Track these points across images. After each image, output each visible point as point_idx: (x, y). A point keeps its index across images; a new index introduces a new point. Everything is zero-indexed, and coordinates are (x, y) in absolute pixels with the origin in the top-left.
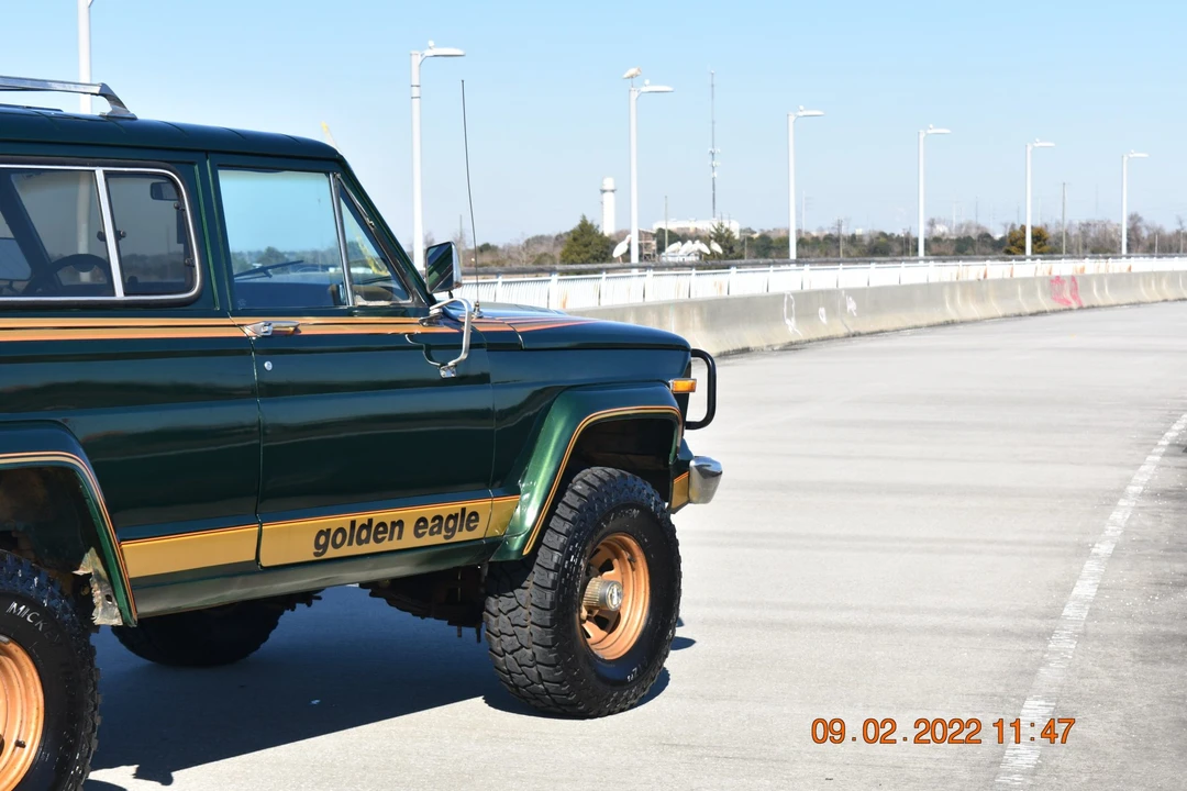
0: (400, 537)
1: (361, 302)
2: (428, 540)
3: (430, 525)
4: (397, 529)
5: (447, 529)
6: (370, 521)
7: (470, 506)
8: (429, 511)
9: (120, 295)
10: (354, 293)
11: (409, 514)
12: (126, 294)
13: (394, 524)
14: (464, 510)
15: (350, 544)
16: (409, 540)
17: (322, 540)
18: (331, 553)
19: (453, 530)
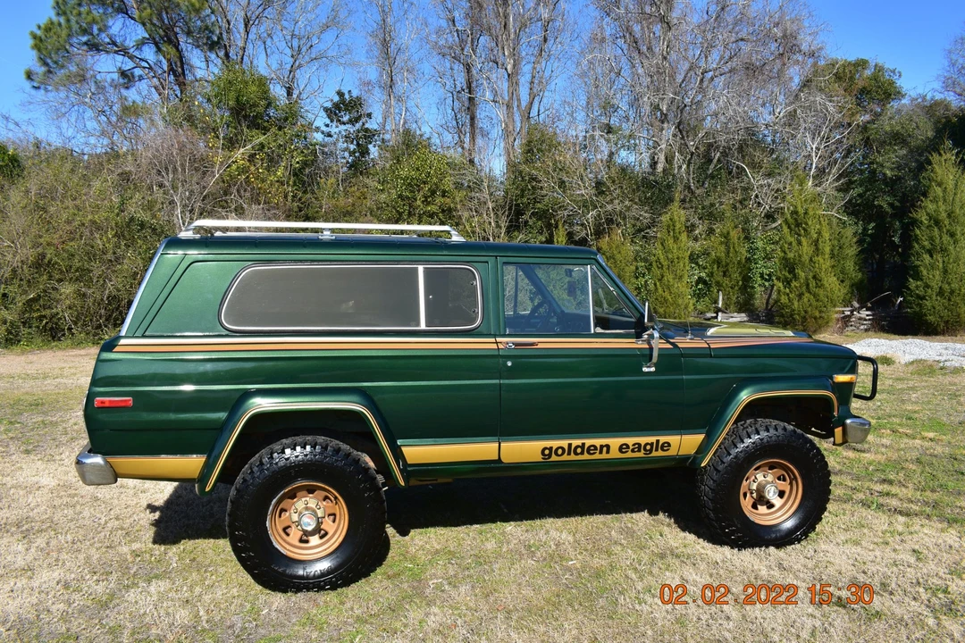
0: (608, 452)
1: (599, 330)
2: (629, 455)
3: (631, 447)
4: (605, 449)
5: (645, 449)
6: (583, 444)
7: (663, 439)
8: (631, 441)
9: (423, 326)
10: (596, 326)
11: (615, 442)
12: (427, 326)
13: (602, 447)
14: (658, 441)
15: (569, 454)
16: (615, 454)
17: (547, 452)
18: (554, 458)
19: (651, 451)
